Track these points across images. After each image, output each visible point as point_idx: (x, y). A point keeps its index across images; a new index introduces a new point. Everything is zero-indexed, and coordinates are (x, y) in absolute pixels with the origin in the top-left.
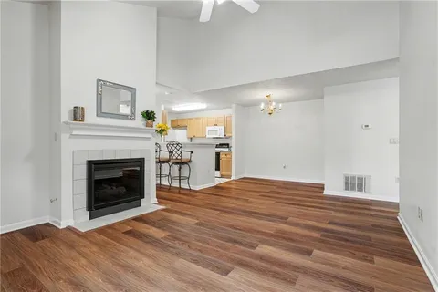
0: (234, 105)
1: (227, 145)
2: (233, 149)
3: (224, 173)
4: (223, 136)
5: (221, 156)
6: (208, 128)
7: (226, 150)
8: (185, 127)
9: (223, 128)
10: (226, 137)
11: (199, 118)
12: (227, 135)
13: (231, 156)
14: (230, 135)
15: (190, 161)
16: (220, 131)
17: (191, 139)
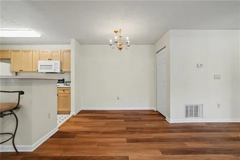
0: (73, 41)
2: (72, 85)
3: (61, 109)
4: (58, 71)
6: (40, 63)
7: (61, 85)
8: (8, 60)
9: (59, 62)
10: (62, 72)
11: (28, 51)
12: (64, 70)
13: (70, 92)
14: (67, 70)
15: (17, 107)
16: (55, 66)
17: (16, 73)
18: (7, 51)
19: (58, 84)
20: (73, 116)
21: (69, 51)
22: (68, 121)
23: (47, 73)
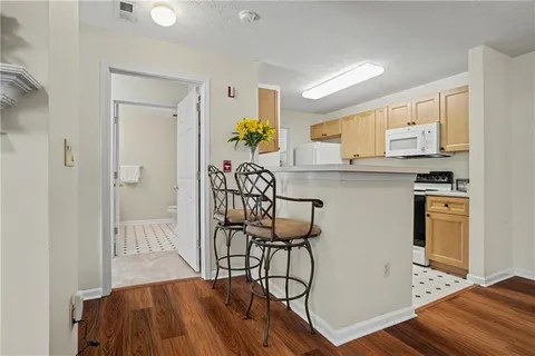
0: (477, 55)
1: (446, 177)
2: (475, 191)
3: (438, 257)
4: (433, 150)
5: (429, 208)
6: (391, 134)
7: (444, 189)
9: (434, 127)
10: (443, 154)
11: (368, 114)
12: (448, 148)
13: (468, 210)
14: (460, 146)
16: (425, 140)
17: (351, 161)
18: (337, 121)
19: (418, 186)
20: (476, 290)
21: (465, 90)
22: (451, 299)
23: (408, 157)
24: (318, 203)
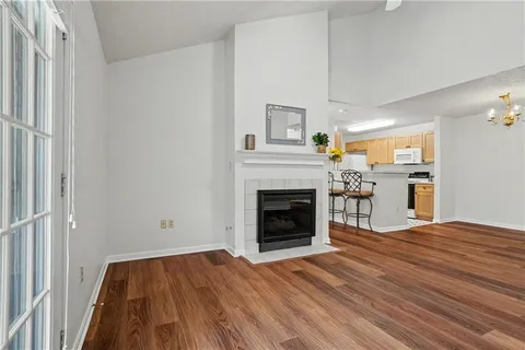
0: (437, 118)
1: (427, 175)
2: (436, 180)
3: (420, 213)
4: (419, 161)
5: (417, 189)
6: (397, 152)
7: (425, 181)
8: (364, 152)
9: (419, 150)
10: (424, 163)
11: (383, 139)
12: (426, 160)
13: (433, 190)
14: (430, 160)
15: (372, 195)
16: (415, 155)
18: (363, 142)
21: (432, 133)
23: (406, 164)
24: (374, 184)
